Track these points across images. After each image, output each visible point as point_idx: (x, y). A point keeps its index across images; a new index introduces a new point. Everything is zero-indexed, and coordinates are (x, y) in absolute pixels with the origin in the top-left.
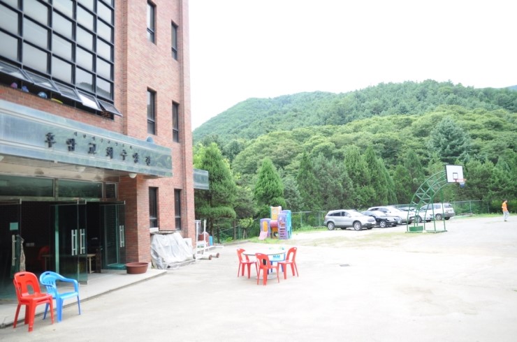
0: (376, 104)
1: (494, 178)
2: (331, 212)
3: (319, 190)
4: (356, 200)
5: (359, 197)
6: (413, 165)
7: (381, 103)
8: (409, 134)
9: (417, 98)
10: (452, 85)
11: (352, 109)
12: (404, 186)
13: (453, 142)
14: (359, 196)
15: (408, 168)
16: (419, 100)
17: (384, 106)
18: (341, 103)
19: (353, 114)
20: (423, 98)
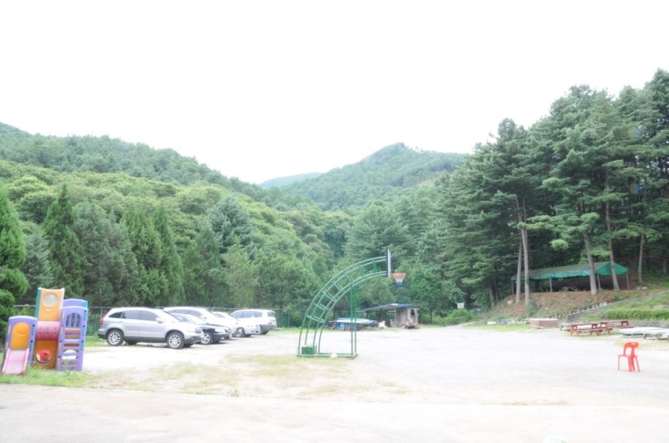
0: (100, 161)
1: (304, 281)
2: (114, 310)
3: (83, 266)
4: (139, 292)
5: (145, 287)
6: (209, 249)
7: (106, 161)
8: (175, 207)
9: (155, 167)
10: (196, 162)
11: (61, 159)
12: (196, 279)
13: (238, 228)
14: (145, 285)
15: (201, 253)
16: (157, 171)
17: (110, 166)
18: (46, 146)
19: (63, 166)
20: (162, 168)
